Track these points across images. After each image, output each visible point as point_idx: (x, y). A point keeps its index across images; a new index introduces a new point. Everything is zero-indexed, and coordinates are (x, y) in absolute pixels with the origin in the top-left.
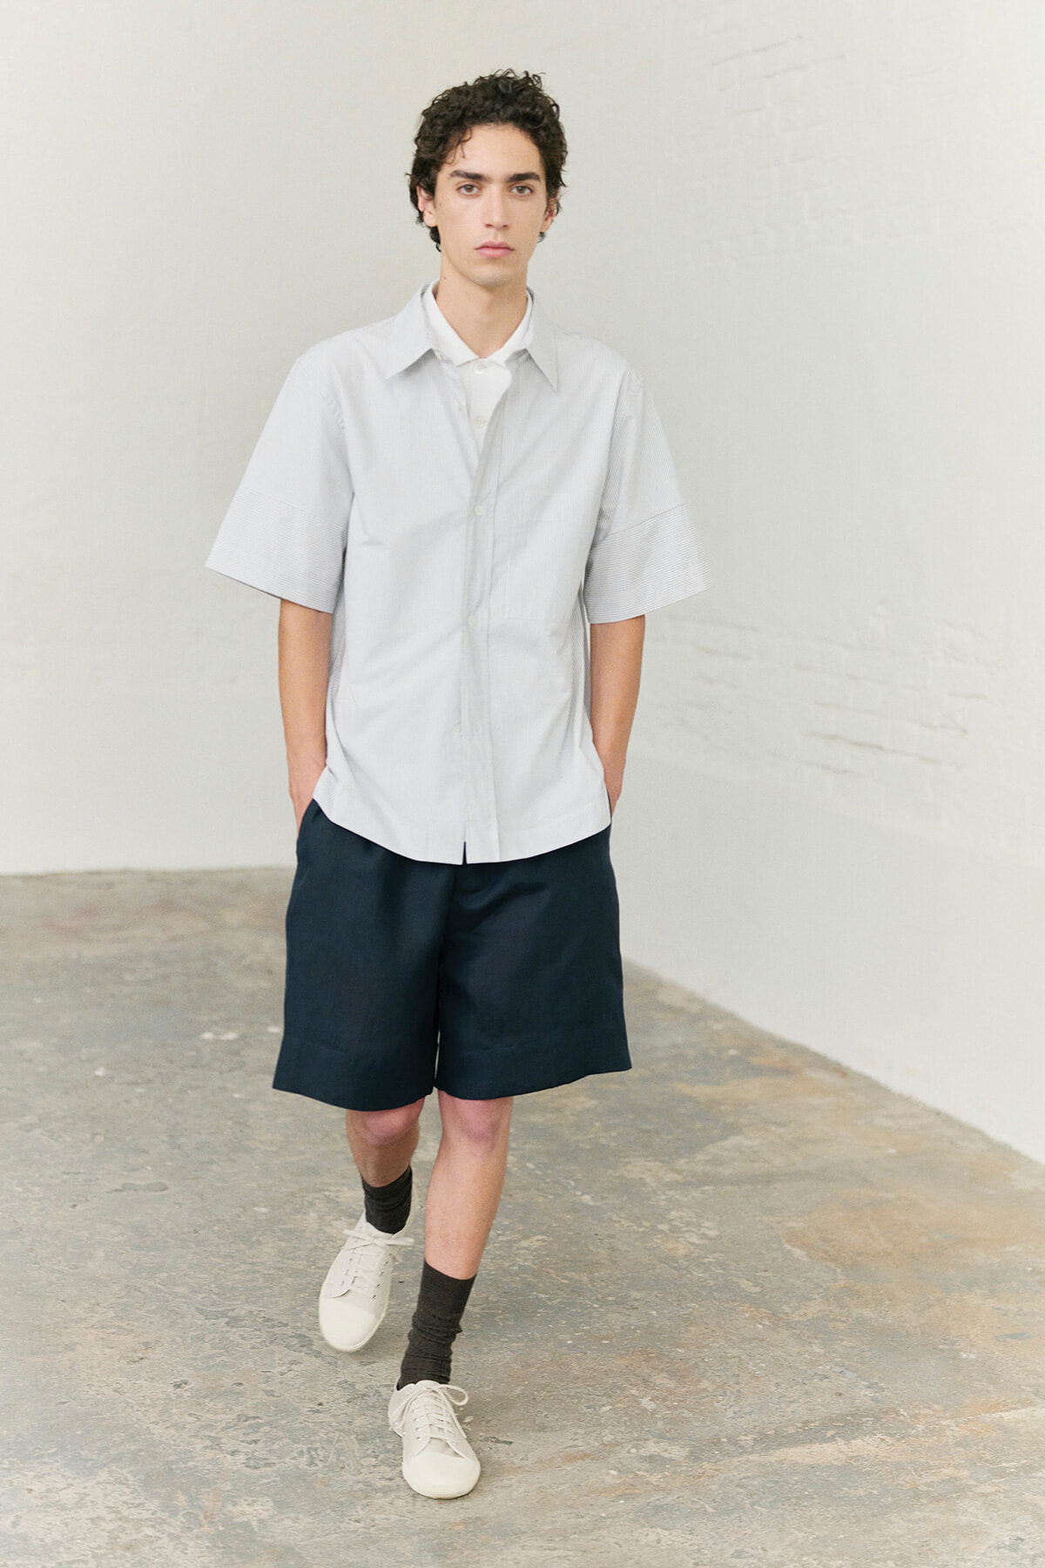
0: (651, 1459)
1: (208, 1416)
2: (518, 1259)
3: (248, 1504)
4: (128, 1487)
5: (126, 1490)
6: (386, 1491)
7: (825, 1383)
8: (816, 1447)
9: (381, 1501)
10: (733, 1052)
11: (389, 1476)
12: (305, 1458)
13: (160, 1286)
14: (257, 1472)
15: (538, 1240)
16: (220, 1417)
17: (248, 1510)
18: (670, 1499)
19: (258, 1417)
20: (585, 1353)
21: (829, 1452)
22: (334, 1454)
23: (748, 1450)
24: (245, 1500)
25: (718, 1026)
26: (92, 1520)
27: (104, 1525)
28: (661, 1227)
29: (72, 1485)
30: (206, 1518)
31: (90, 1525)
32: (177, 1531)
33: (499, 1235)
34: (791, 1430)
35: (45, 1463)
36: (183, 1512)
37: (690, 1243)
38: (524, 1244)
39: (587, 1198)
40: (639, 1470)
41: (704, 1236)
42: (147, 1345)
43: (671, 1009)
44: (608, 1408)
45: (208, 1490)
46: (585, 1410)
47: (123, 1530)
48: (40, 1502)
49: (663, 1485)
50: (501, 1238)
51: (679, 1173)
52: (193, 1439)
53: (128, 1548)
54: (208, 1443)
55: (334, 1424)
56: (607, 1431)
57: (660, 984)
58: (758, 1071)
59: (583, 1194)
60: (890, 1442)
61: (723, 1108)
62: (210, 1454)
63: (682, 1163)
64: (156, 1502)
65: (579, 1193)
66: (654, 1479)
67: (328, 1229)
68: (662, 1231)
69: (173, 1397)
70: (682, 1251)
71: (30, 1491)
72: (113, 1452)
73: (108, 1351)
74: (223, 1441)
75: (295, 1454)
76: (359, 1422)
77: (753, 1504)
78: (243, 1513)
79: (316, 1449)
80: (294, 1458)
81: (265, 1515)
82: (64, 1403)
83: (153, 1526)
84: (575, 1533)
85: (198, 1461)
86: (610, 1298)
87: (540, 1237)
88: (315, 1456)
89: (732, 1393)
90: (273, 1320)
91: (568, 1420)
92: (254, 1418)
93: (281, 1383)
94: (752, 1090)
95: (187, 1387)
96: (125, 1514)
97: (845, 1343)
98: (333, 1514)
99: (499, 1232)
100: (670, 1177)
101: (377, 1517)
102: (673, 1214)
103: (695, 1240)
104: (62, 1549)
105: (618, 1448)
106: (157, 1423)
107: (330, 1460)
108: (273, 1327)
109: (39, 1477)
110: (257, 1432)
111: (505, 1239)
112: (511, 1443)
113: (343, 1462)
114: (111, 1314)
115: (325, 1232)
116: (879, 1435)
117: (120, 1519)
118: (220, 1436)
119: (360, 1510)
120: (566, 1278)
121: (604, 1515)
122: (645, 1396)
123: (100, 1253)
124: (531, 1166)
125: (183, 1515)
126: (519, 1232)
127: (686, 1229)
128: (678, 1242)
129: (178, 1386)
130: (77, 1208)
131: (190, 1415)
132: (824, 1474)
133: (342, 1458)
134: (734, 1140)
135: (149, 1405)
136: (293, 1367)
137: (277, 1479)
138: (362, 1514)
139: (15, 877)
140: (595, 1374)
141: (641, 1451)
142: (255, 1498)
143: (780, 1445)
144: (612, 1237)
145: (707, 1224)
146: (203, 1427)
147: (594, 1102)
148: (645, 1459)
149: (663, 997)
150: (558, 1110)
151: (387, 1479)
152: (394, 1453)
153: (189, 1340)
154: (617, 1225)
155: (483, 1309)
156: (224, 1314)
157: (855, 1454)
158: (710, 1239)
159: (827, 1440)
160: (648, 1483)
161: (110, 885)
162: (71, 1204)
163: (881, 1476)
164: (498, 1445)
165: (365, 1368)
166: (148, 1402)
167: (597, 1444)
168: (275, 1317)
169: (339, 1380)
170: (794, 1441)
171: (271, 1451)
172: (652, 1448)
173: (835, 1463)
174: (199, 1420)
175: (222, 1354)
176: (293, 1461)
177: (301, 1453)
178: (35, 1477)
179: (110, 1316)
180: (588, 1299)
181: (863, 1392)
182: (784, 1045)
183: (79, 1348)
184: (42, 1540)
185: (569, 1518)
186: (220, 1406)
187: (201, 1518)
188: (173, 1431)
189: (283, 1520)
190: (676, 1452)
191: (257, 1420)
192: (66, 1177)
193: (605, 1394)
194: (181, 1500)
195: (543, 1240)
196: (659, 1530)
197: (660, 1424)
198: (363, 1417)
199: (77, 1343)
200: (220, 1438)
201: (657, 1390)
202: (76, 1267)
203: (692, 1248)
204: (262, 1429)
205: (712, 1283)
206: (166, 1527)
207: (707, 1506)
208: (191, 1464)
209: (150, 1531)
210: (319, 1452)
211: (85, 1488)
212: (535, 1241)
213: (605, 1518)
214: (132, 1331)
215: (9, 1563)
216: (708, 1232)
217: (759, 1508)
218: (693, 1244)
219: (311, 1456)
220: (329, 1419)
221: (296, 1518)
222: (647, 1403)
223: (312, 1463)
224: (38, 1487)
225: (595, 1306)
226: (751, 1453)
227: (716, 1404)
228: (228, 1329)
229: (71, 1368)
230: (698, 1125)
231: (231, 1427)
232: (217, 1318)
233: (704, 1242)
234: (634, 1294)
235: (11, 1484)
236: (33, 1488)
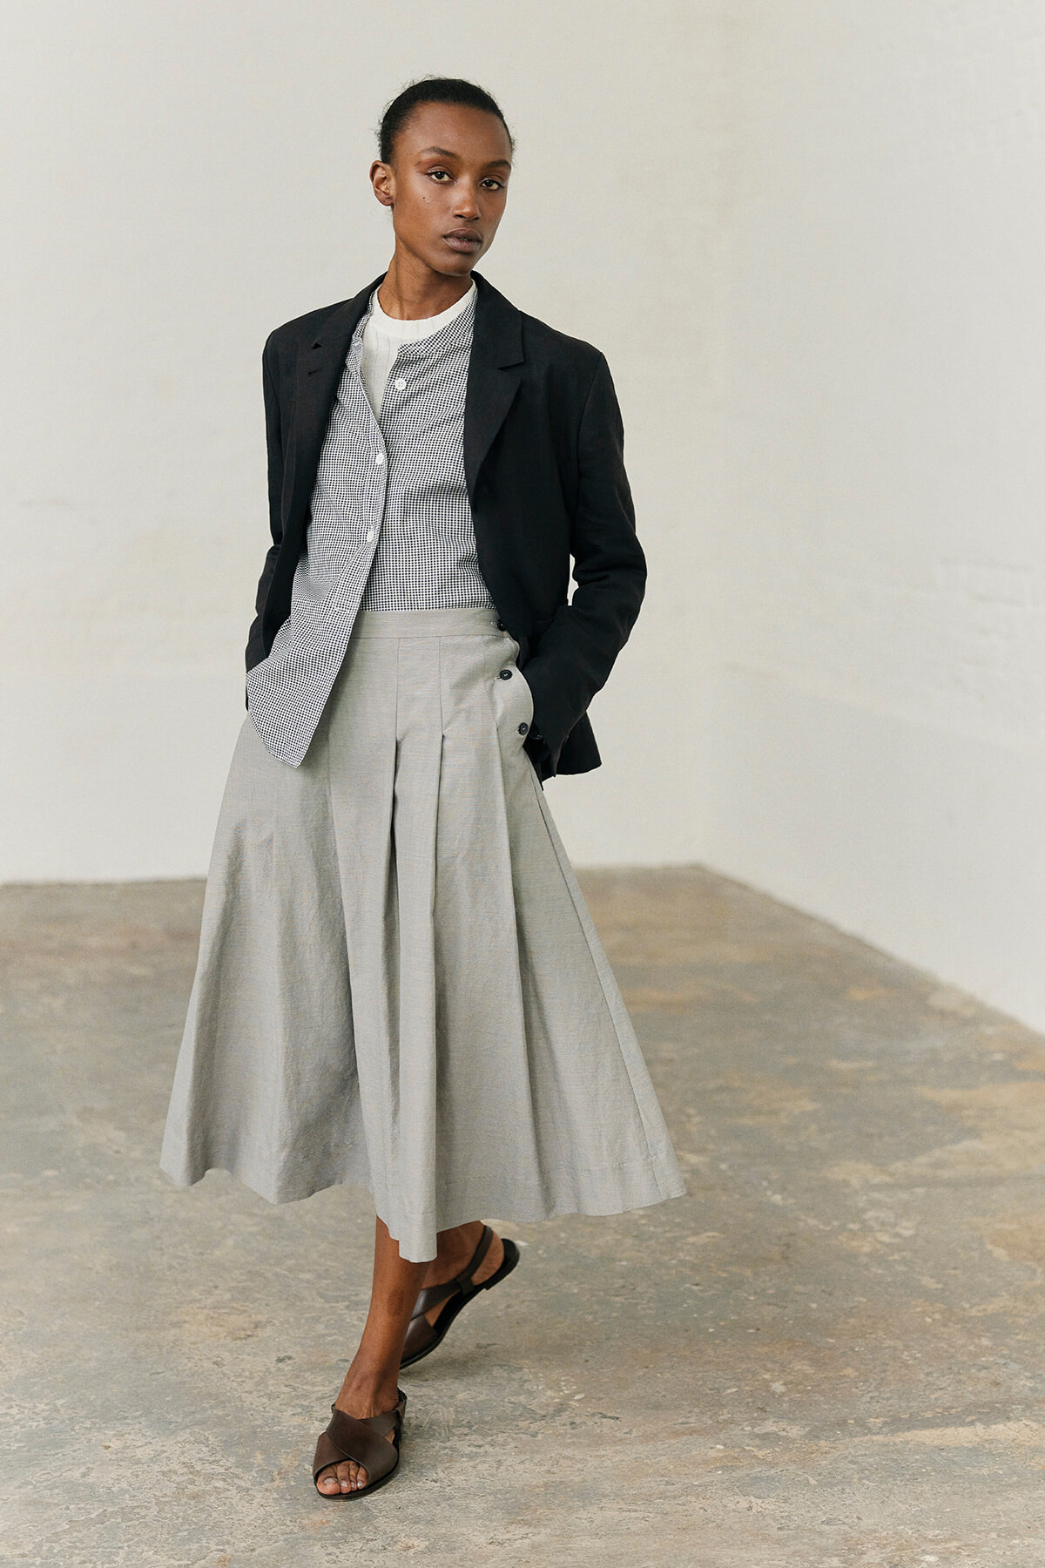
0: (765, 1438)
4: (207, 1446)
5: (204, 1449)
6: (472, 1457)
7: (983, 1374)
8: (950, 1431)
9: (464, 1465)
11: (480, 1443)
13: (286, 1273)
15: (708, 1237)
18: (773, 1471)
21: (963, 1435)
23: (874, 1431)
25: (989, 1031)
26: (163, 1473)
27: (174, 1477)
28: (851, 1226)
29: (151, 1443)
31: (160, 1477)
32: (248, 1485)
34: (929, 1415)
36: (257, 1469)
38: (691, 1240)
39: (776, 1199)
40: (747, 1447)
41: (897, 1235)
42: (257, 1325)
43: (942, 1013)
44: (733, 1392)
45: (289, 1451)
46: (709, 1392)
47: (193, 1482)
48: (114, 1457)
49: (770, 1459)
50: (668, 1235)
51: (892, 1175)
52: (284, 1407)
53: (195, 1497)
54: (299, 1410)
55: (435, 1397)
56: (725, 1410)
57: (935, 987)
58: (1022, 1076)
59: (773, 1193)
60: (1035, 1428)
61: (966, 1113)
62: (297, 1420)
63: (898, 1166)
64: (232, 1460)
65: (769, 1192)
66: (761, 1455)
68: (851, 1230)
69: (273, 1370)
70: (867, 1249)
72: (198, 1416)
73: (215, 1329)
77: (860, 1479)
82: (159, 1373)
83: (224, 1480)
84: (660, 1498)
87: (711, 1234)
89: (875, 1380)
91: (686, 1400)
94: (1007, 1095)
95: (289, 1362)
96: (199, 1469)
97: (1019, 1337)
99: (668, 1228)
101: (456, 1478)
102: (870, 1214)
103: (886, 1238)
104: (127, 1496)
105: (732, 1426)
106: (251, 1393)
109: (120, 1435)
111: (671, 1236)
112: (618, 1418)
113: (434, 1430)
114: (228, 1296)
116: (1024, 1421)
117: (191, 1473)
118: (312, 1404)
119: (440, 1472)
120: (724, 1271)
122: (777, 1380)
123: (230, 1242)
125: (257, 1474)
126: (690, 1229)
127: (880, 1228)
128: (867, 1239)
129: (280, 1360)
132: (950, 1455)
134: (967, 1144)
135: (246, 1377)
138: (441, 1475)
140: (729, 1361)
141: (756, 1430)
143: (914, 1427)
144: (793, 1235)
145: (904, 1224)
146: (298, 1397)
148: (758, 1436)
149: (936, 1001)
151: (477, 1446)
152: (491, 1423)
153: (303, 1321)
154: (802, 1224)
156: (345, 1298)
157: (991, 1438)
158: (904, 1238)
159: (963, 1424)
160: (754, 1458)
163: (1013, 1457)
164: (604, 1420)
166: (247, 1374)
167: (710, 1421)
170: (928, 1424)
172: (769, 1426)
173: (966, 1445)
175: (335, 1334)
178: (114, 1435)
179: (226, 1298)
181: (1022, 1383)
183: (187, 1325)
186: (319, 1379)
187: (275, 1474)
188: (265, 1400)
190: (795, 1431)
194: (259, 1458)
195: (713, 1237)
196: (752, 1498)
197: (785, 1406)
199: (185, 1322)
200: (312, 1407)
201: (793, 1377)
202: (202, 1254)
203: (879, 1246)
205: (890, 1279)
206: (236, 1481)
207: (811, 1479)
208: (277, 1428)
209: (220, 1484)
210: (412, 1421)
211: (163, 1446)
212: (704, 1238)
214: (245, 1311)
215: (71, 1507)
217: (867, 1482)
224: (115, 1444)
226: (875, 1434)
227: (854, 1390)
228: (347, 1312)
229: (174, 1342)
230: (931, 1129)
232: (337, 1302)
233: (897, 1240)
234: (798, 1288)
235: (89, 1441)
236: (111, 1444)
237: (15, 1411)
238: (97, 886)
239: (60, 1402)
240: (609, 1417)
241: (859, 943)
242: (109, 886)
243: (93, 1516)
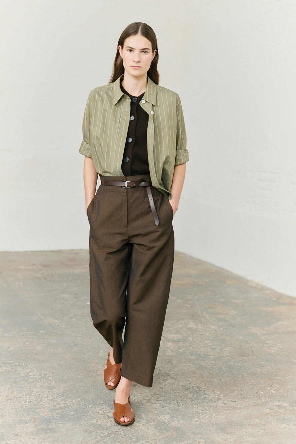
0: (278, 406)
1: (145, 394)
2: (225, 353)
3: (163, 417)
6: (203, 414)
9: (202, 416)
10: (274, 299)
11: (203, 410)
12: (176, 405)
14: (163, 408)
15: (230, 349)
16: (149, 394)
17: (163, 418)
18: (286, 416)
19: (160, 394)
20: (251, 378)
22: (185, 404)
24: (162, 416)
25: (268, 292)
28: (265, 345)
29: (110, 411)
30: (152, 420)
32: (145, 424)
33: (217, 347)
35: (101, 406)
36: (145, 419)
37: (275, 349)
38: (226, 349)
39: (241, 337)
40: (275, 409)
41: (278, 348)
43: (253, 287)
44: (262, 393)
45: (151, 413)
46: (255, 393)
48: (102, 416)
49: (283, 413)
50: (218, 348)
51: (267, 331)
52: (142, 400)
54: (147, 401)
55: (182, 396)
56: (263, 399)
57: (248, 280)
58: (283, 304)
59: (239, 336)
61: (275, 314)
62: (148, 404)
63: (267, 328)
65: (238, 336)
66: (280, 411)
67: (167, 345)
68: (266, 347)
70: (273, 352)
71: (99, 413)
74: (151, 400)
75: (173, 404)
76: (189, 395)
78: (162, 419)
79: (179, 403)
80: (173, 405)
81: (169, 420)
82: (102, 390)
84: (261, 425)
85: (146, 406)
86: (255, 364)
87: (230, 348)
88: (179, 404)
90: (157, 369)
91: (251, 396)
92: (159, 394)
93: (164, 385)
94: (283, 309)
95: (137, 386)
98: (189, 420)
99: (217, 346)
100: (264, 332)
101: (202, 420)
102: (268, 342)
103: (276, 349)
104: (112, 428)
105: (268, 403)
107: (184, 405)
108: (158, 370)
109: (101, 409)
110: (161, 398)
111: (220, 348)
112: (236, 401)
113: (187, 406)
115: (166, 346)
118: (150, 399)
119: (196, 419)
120: (240, 358)
121: (268, 420)
122: (272, 389)
124: (222, 329)
125: (145, 420)
127: (273, 346)
128: (271, 349)
129: (134, 386)
130: (92, 339)
131: (140, 393)
133: (187, 405)
134: (280, 323)
136: (166, 381)
137: (170, 410)
139: (49, 251)
140: (256, 384)
141: (275, 404)
142: (165, 415)
144: (251, 348)
145: (279, 344)
147: (237, 312)
148: (276, 406)
149: (249, 284)
150: (226, 314)
151: (202, 411)
152: (202, 404)
154: (252, 345)
155: (218, 366)
158: (281, 348)
160: (279, 412)
161: (77, 253)
162: (90, 338)
164: (232, 402)
165: (187, 382)
167: (261, 402)
168: (158, 368)
169: (181, 385)
171: (166, 403)
172: (277, 403)
174: (143, 395)
176: (173, 406)
177: (175, 404)
178: (99, 409)
180: (249, 364)
182: (289, 297)
184: (106, 426)
185: (258, 421)
186: (148, 391)
187: (151, 420)
188: (136, 398)
189: (174, 421)
190: (285, 404)
191: (160, 395)
192: (86, 331)
193: (260, 389)
194: (143, 415)
195: (231, 349)
196: (285, 424)
197: (278, 397)
198: (191, 394)
200: (150, 400)
201: (275, 388)
202: (96, 355)
203: (276, 351)
204: (162, 397)
205: (284, 360)
206: (141, 422)
210: (180, 403)
212: (229, 349)
213: (268, 421)
215: (98, 432)
216: (279, 347)
218: (276, 350)
219: (178, 404)
220: (180, 394)
221: (178, 420)
222: (273, 391)
223: (179, 406)
224: (101, 412)
225: (251, 366)
227: (293, 392)
230: (269, 318)
231: (153, 397)
233: (279, 349)
234: (262, 363)
235: (93, 411)
236: (99, 412)
237: (67, 402)
238: (16, 252)
239: (79, 399)
240: (234, 401)
241: (222, 269)
242: (19, 252)
243: (106, 434)
